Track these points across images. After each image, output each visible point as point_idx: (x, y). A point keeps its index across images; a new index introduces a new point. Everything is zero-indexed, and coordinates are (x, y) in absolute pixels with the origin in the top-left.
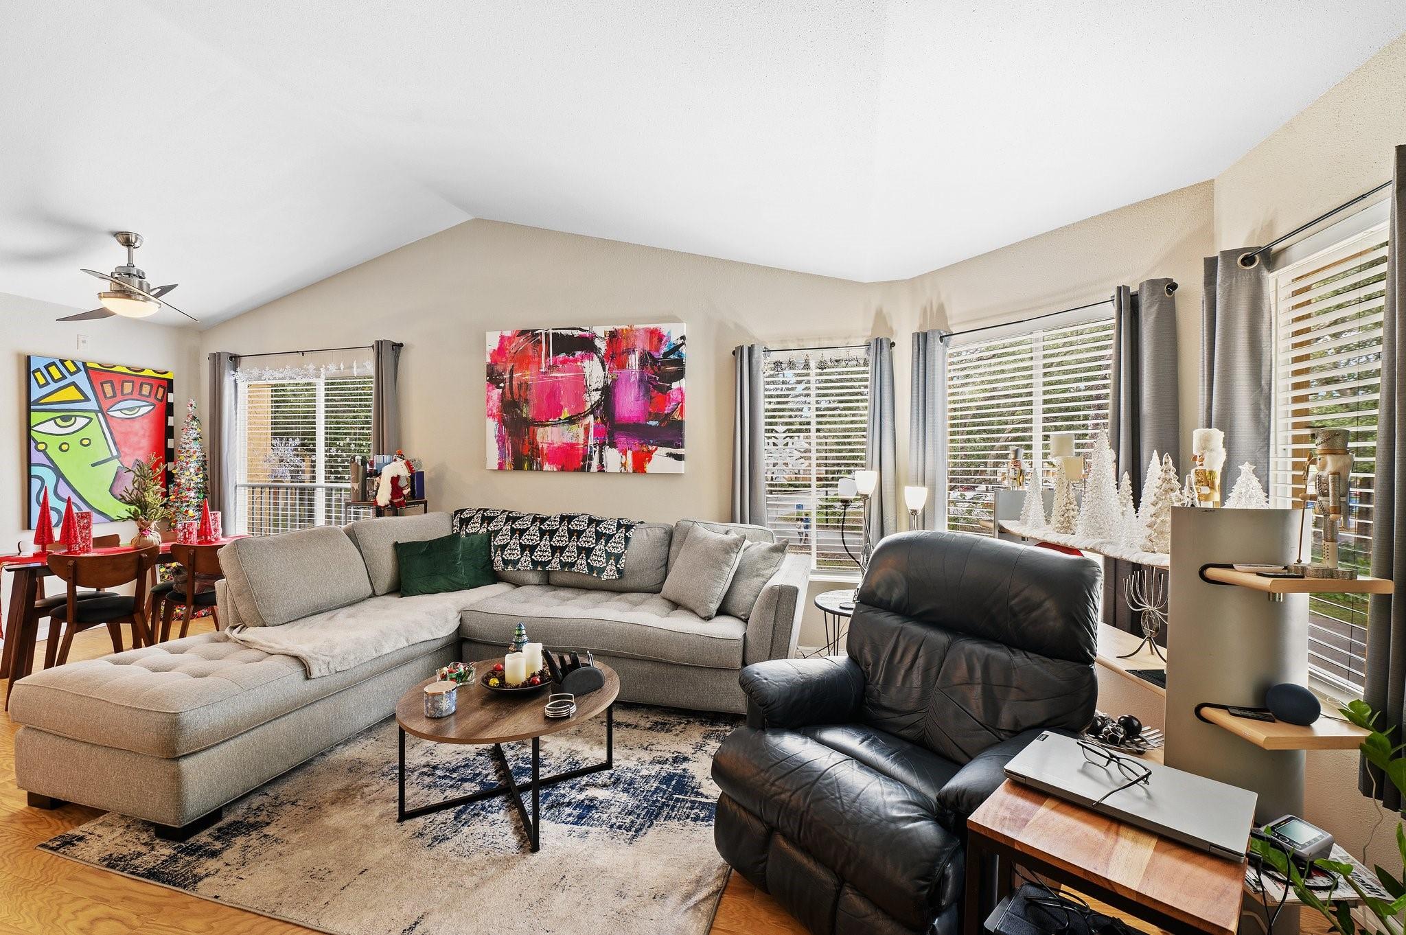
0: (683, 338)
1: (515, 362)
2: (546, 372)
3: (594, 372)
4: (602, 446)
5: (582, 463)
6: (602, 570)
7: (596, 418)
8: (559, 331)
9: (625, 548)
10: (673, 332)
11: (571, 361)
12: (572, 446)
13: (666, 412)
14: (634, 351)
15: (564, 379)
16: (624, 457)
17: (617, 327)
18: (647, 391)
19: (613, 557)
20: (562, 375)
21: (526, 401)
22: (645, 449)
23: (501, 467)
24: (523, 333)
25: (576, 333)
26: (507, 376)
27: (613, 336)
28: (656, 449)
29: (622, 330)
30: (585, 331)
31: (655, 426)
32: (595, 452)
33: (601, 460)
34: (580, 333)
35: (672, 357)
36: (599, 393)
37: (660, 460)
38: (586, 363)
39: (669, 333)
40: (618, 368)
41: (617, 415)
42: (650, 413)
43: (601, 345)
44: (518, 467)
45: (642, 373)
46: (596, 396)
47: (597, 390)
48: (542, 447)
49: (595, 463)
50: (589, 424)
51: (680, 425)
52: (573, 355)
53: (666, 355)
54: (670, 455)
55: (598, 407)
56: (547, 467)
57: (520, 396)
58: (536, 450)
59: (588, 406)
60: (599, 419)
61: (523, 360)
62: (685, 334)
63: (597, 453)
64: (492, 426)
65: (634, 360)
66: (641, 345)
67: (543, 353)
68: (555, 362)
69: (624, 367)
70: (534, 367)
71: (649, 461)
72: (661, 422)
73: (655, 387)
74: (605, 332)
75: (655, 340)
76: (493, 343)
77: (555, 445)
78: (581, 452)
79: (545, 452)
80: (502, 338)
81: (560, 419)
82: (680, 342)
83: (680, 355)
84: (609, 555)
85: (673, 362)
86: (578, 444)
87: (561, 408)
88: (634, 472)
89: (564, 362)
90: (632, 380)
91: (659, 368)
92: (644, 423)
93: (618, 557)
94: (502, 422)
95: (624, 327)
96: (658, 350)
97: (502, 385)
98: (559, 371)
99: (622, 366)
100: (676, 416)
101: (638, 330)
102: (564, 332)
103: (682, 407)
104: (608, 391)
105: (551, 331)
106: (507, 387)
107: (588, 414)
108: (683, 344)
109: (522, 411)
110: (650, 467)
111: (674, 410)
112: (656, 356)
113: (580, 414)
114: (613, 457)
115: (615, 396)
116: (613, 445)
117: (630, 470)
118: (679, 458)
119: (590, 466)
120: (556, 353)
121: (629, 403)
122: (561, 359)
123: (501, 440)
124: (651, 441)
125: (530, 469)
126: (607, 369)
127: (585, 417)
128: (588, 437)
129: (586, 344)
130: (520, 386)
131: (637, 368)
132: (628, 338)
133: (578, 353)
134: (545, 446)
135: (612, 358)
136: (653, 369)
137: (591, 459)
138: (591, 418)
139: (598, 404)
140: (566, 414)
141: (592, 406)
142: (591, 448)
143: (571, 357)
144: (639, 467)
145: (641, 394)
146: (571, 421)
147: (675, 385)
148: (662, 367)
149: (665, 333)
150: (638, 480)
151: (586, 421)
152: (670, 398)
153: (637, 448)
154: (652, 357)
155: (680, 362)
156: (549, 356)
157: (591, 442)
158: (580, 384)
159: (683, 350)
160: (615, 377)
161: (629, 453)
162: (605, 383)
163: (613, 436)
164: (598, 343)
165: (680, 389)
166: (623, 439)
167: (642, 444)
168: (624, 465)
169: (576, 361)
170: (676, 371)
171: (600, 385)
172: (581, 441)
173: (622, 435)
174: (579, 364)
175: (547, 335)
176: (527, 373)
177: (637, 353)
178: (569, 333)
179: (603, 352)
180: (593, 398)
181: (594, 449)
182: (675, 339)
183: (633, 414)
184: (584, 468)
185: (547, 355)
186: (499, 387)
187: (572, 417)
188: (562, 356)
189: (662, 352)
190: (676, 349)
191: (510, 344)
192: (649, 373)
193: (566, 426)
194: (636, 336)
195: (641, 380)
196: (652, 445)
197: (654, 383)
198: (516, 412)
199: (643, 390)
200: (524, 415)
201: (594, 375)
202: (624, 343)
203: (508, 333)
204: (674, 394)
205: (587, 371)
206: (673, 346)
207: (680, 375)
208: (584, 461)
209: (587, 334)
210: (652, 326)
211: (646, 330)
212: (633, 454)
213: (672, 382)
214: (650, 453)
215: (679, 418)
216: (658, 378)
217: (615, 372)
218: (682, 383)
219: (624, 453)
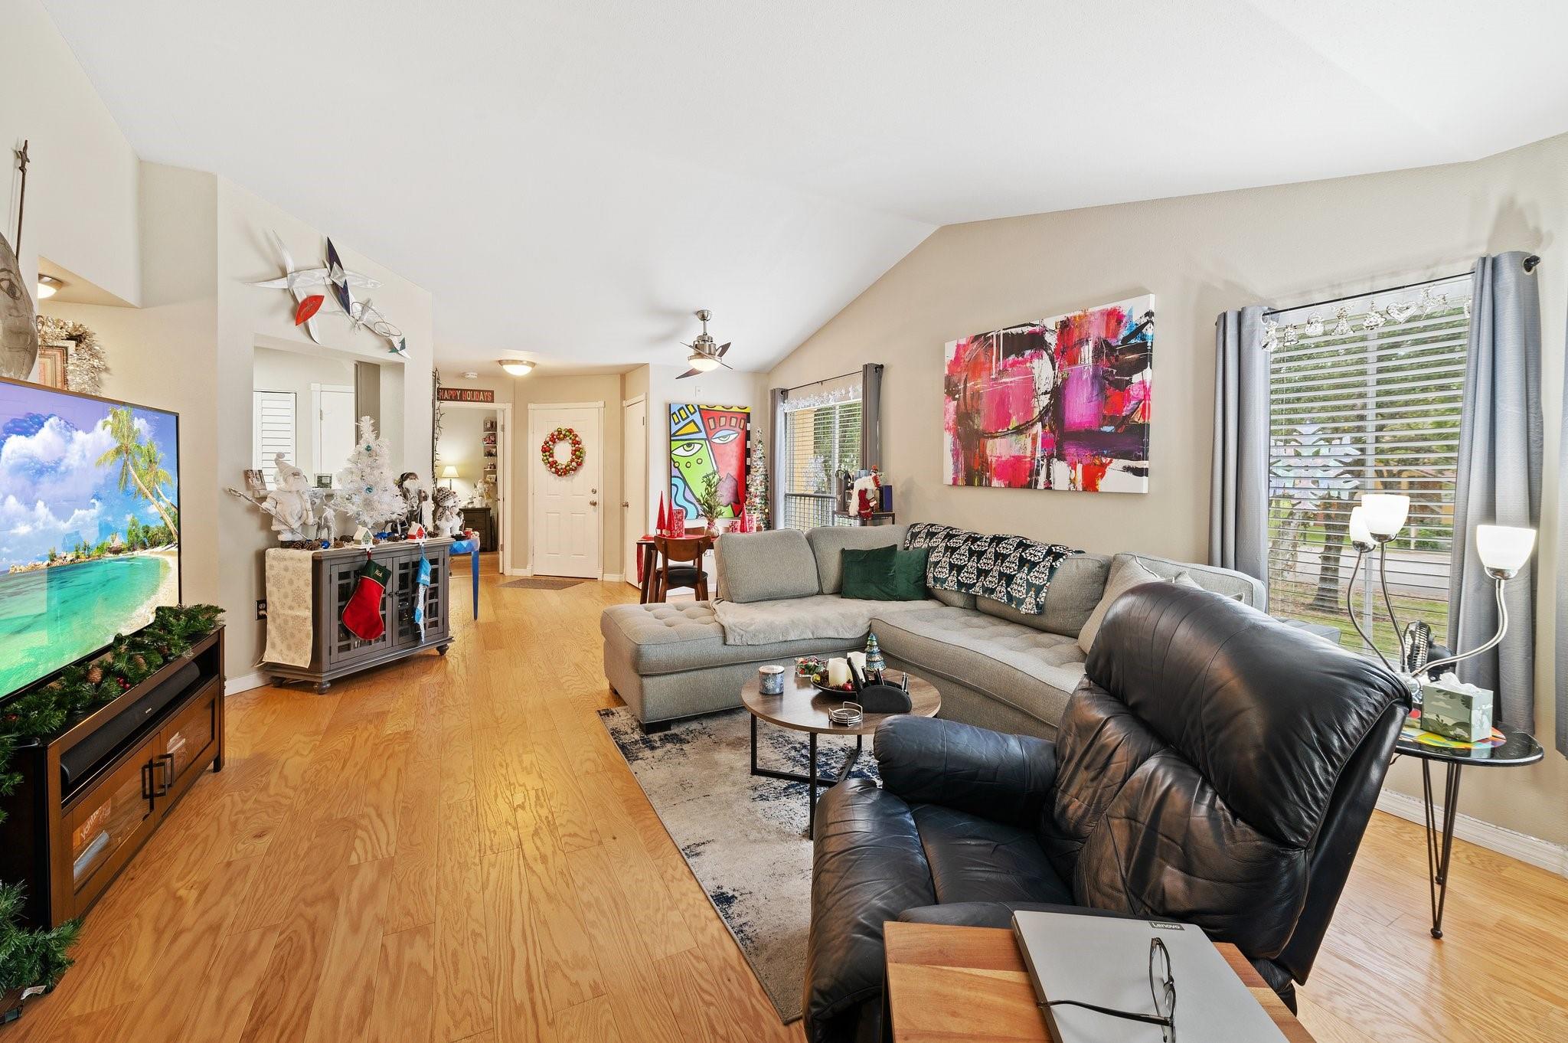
0: (1149, 314)
1: (968, 370)
2: (996, 379)
3: (1043, 371)
4: (1049, 458)
5: (1029, 479)
6: (1021, 602)
7: (1044, 426)
8: (1009, 331)
9: (1048, 580)
10: (1134, 310)
11: (1020, 363)
12: (1018, 460)
13: (1124, 414)
14: (1087, 341)
15: (1013, 384)
16: (1073, 471)
17: (1069, 315)
18: (1102, 389)
19: (1033, 589)
20: (1012, 379)
21: (978, 412)
22: (1097, 462)
23: (955, 483)
24: (976, 338)
25: (1027, 330)
26: (961, 387)
27: (1065, 326)
28: (1111, 462)
29: (1075, 317)
30: (1035, 325)
31: (1110, 433)
32: (1042, 465)
33: (1048, 475)
34: (1030, 329)
35: (1133, 341)
36: (1048, 396)
37: (1115, 476)
38: (1036, 362)
39: (1131, 311)
40: (1069, 365)
41: (1066, 421)
42: (1105, 417)
43: (1051, 339)
44: (969, 483)
45: (1096, 367)
46: (1045, 400)
47: (1046, 393)
48: (991, 461)
49: (1042, 478)
50: (1037, 433)
51: (1142, 431)
52: (1023, 355)
53: (1126, 340)
54: (1127, 469)
55: (1046, 413)
56: (995, 483)
57: (973, 406)
58: (985, 464)
59: (1036, 412)
60: (1047, 428)
61: (976, 368)
62: (1152, 308)
63: (1044, 467)
64: (948, 439)
65: (1087, 352)
66: (1096, 331)
67: (994, 357)
68: (1005, 366)
69: (1075, 363)
70: (984, 374)
71: (1102, 476)
72: (1117, 428)
73: (1111, 383)
74: (1056, 323)
75: (1113, 323)
76: (950, 354)
77: (1003, 459)
78: (1028, 465)
79: (993, 466)
80: (958, 346)
81: (1008, 430)
82: (1145, 320)
83: (1144, 337)
84: (1030, 585)
85: (1134, 349)
86: (1025, 457)
87: (1009, 417)
88: (1085, 489)
89: (1013, 365)
90: (1085, 377)
91: (1117, 358)
92: (1097, 429)
93: (1039, 589)
94: (957, 436)
95: (1077, 313)
96: (1115, 336)
97: (957, 396)
98: (1008, 376)
99: (1073, 361)
100: (1137, 418)
101: (1092, 314)
102: (1014, 331)
103: (1144, 405)
104: (1058, 393)
105: (1002, 332)
106: (962, 398)
107: (1035, 423)
108: (1148, 322)
109: (973, 422)
110: (1103, 485)
111: (1134, 411)
112: (1114, 342)
113: (1028, 422)
114: (1061, 471)
115: (1064, 399)
116: (1061, 457)
117: (1080, 488)
118: (1140, 472)
119: (1037, 482)
120: (1006, 356)
121: (1081, 407)
122: (1011, 362)
123: (956, 454)
124: (1105, 452)
125: (980, 485)
126: (1057, 368)
127: (1032, 425)
128: (1035, 449)
129: (1035, 341)
130: (973, 395)
131: (1091, 359)
132: (1081, 326)
133: (1028, 353)
134: (994, 460)
135: (1063, 353)
136: (1109, 360)
137: (1038, 474)
138: (1039, 426)
139: (1046, 409)
140: (1014, 423)
141: (1040, 412)
142: (1038, 461)
143: (1020, 358)
144: (1090, 484)
145: (1095, 393)
146: (1019, 431)
147: (1136, 378)
148: (1121, 357)
149: (1125, 313)
150: (1089, 499)
151: (1034, 430)
152: (1129, 395)
153: (1087, 460)
154: (1108, 345)
155: (1143, 347)
156: (999, 359)
157: (1039, 455)
158: (1029, 389)
159: (1149, 331)
160: (1065, 376)
161: (1079, 467)
162: (1054, 384)
163: (1061, 447)
164: (1048, 337)
165: (1143, 382)
166: (1073, 450)
167: (1094, 456)
168: (1073, 481)
169: (1025, 362)
170: (1139, 359)
171: (1049, 388)
172: (1028, 454)
173: (1072, 445)
174: (1028, 365)
175: (998, 337)
176: (979, 381)
177: (1091, 343)
178: (1019, 330)
179: (1053, 347)
180: (1041, 403)
181: (1041, 462)
182: (1138, 318)
183: (1085, 419)
184: (1031, 485)
185: (998, 359)
186: (954, 399)
187: (1020, 426)
188: (1012, 357)
189: (1121, 337)
190: (1138, 330)
191: (965, 352)
192: (1104, 366)
193: (1014, 437)
194: (1090, 322)
195: (1095, 376)
196: (1106, 456)
197: (1111, 378)
198: (969, 424)
199: (1097, 387)
200: (976, 427)
201: (1044, 376)
202: (1076, 333)
203: (963, 342)
204: (1135, 391)
205: (1036, 372)
206: (1135, 328)
207: (1142, 364)
208: (1031, 476)
209: (1037, 329)
210: (1109, 306)
211: (1102, 313)
212: (1084, 468)
213: (1131, 375)
214: (1104, 466)
215: (1141, 421)
216: (1115, 371)
217: (1066, 369)
218: (1148, 374)
219: (1073, 466)
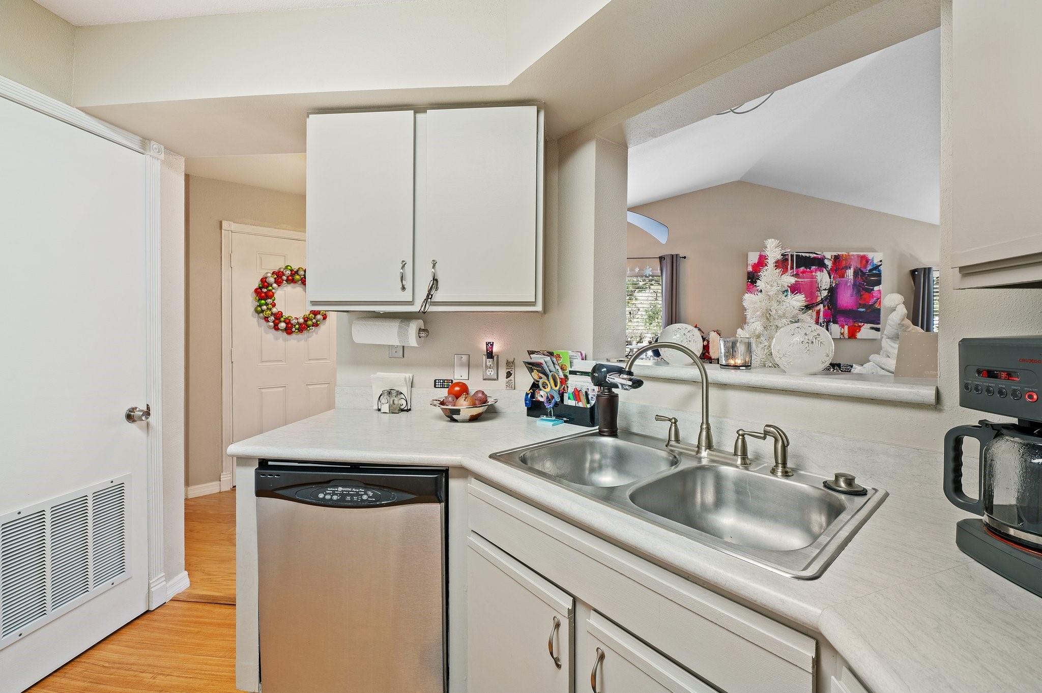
0: (881, 261)
3: (824, 279)
4: (828, 323)
7: (824, 306)
8: (800, 254)
10: (876, 257)
11: (808, 272)
13: (870, 303)
14: (850, 267)
15: (803, 283)
16: (843, 329)
17: (840, 253)
18: (858, 292)
20: (802, 280)
22: (856, 325)
25: (812, 256)
27: (837, 259)
28: (864, 325)
29: (843, 255)
30: (818, 254)
31: (863, 311)
34: (815, 255)
35: (874, 272)
36: (827, 291)
37: (866, 331)
38: (818, 274)
39: (873, 258)
40: (839, 277)
41: (838, 304)
42: (860, 304)
43: (829, 263)
45: (855, 281)
46: (825, 293)
47: (825, 290)
50: (820, 309)
51: (878, 311)
52: (810, 268)
53: (870, 270)
54: (872, 328)
55: (826, 300)
59: (819, 299)
60: (826, 307)
62: (882, 259)
65: (850, 273)
66: (855, 264)
67: (789, 267)
68: (798, 272)
69: (843, 277)
71: (859, 332)
72: (867, 310)
73: (863, 289)
74: (832, 256)
75: (864, 262)
76: (753, 259)
80: (760, 256)
82: (880, 263)
83: (879, 271)
85: (874, 275)
88: (849, 338)
89: (803, 272)
90: (849, 284)
91: (866, 278)
92: (856, 309)
95: (844, 253)
96: (865, 267)
98: (799, 278)
100: (876, 306)
101: (853, 255)
102: (803, 254)
104: (832, 291)
105: (795, 254)
107: (819, 304)
108: (881, 265)
110: (859, 335)
111: (875, 302)
112: (864, 271)
113: (814, 304)
114: (835, 329)
115: (837, 294)
116: (835, 322)
117: (847, 337)
118: (878, 330)
120: (798, 267)
121: (846, 298)
122: (801, 271)
124: (861, 320)
126: (832, 277)
127: (817, 305)
128: (819, 318)
129: (820, 263)
131: (852, 276)
132: (846, 260)
133: (813, 268)
135: (836, 271)
136: (862, 279)
138: (821, 306)
139: (826, 298)
141: (822, 299)
143: (808, 270)
144: (852, 335)
145: (855, 293)
147: (876, 288)
148: (868, 278)
149: (870, 258)
150: (852, 342)
151: (818, 308)
152: (873, 296)
153: (851, 324)
154: (862, 271)
155: (879, 275)
156: (793, 268)
157: (821, 320)
158: (814, 286)
159: (881, 268)
160: (837, 282)
161: (846, 327)
162: (831, 285)
163: (835, 317)
164: (826, 262)
165: (879, 291)
166: (842, 319)
167: (854, 322)
168: (842, 334)
169: (812, 272)
170: (877, 280)
171: (828, 287)
173: (842, 316)
174: (814, 274)
175: (792, 256)
177: (852, 269)
178: (807, 255)
179: (830, 267)
180: (822, 295)
181: (823, 324)
182: (876, 262)
183: (849, 305)
188: (802, 269)
189: (868, 269)
190: (877, 267)
192: (859, 281)
194: (851, 259)
195: (854, 285)
196: (861, 322)
197: (863, 287)
199: (855, 290)
201: (824, 281)
202: (844, 262)
203: (764, 253)
204: (875, 294)
205: (819, 278)
206: (875, 266)
207: (878, 283)
209: (820, 256)
210: (862, 254)
211: (858, 256)
212: (849, 328)
213: (874, 286)
214: (860, 327)
215: (879, 308)
216: (865, 284)
217: (838, 279)
218: (880, 287)
219: (843, 327)
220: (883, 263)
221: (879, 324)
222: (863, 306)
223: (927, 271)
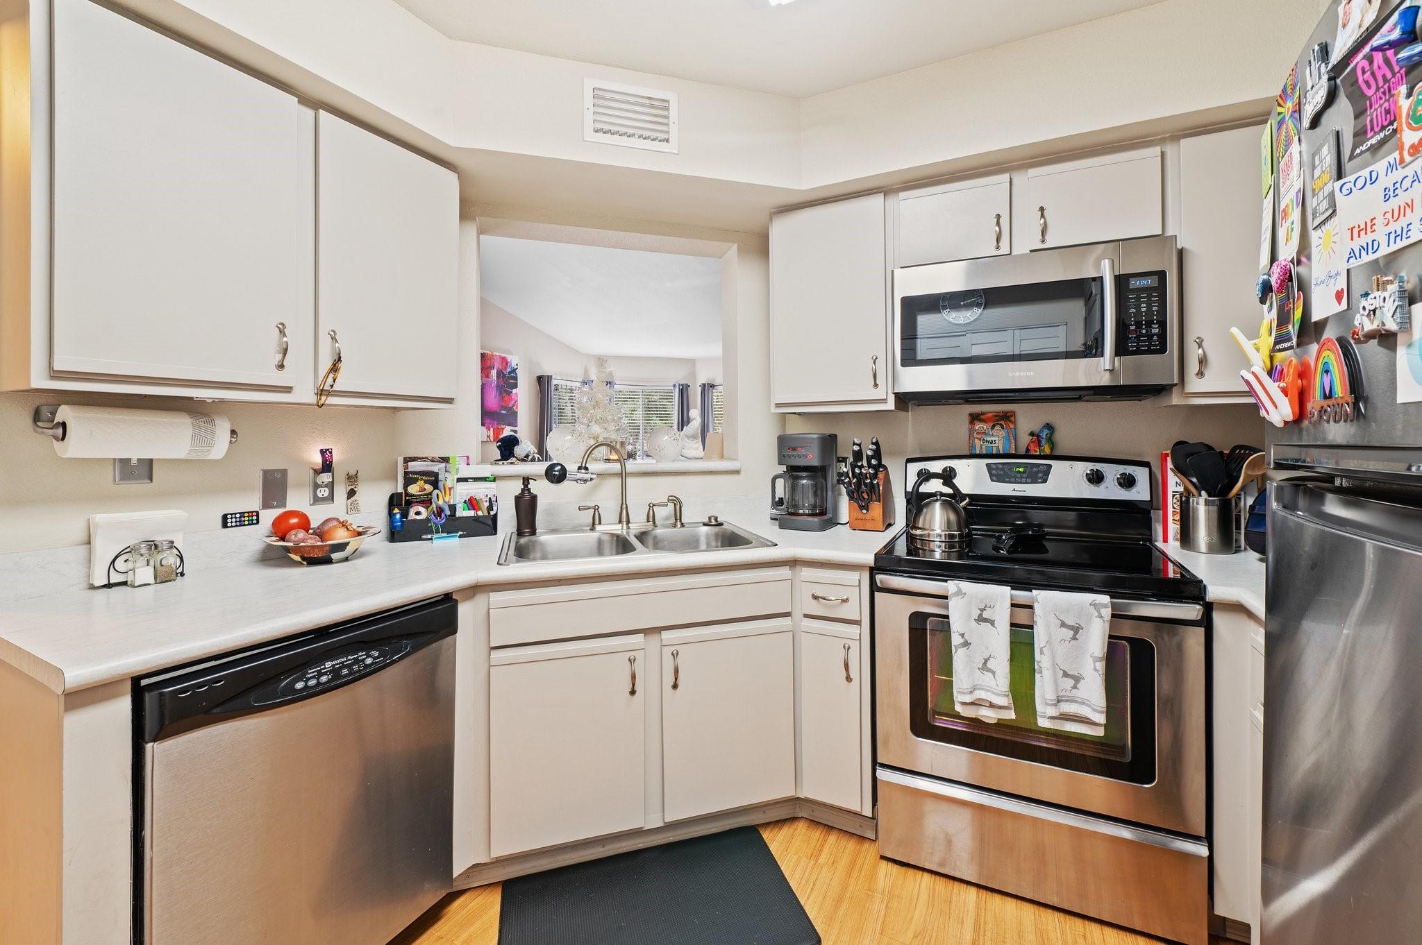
0: (517, 365)
10: (514, 360)
13: (510, 406)
14: (494, 367)
16: (489, 432)
17: (485, 352)
18: (501, 394)
27: (483, 357)
31: (505, 414)
35: (512, 374)
39: (511, 361)
40: (485, 377)
42: (502, 406)
45: (498, 382)
51: (515, 413)
53: (510, 373)
62: (518, 363)
65: (494, 374)
66: (497, 365)
69: (488, 377)
72: (507, 412)
73: (504, 391)
75: (504, 364)
82: (516, 367)
83: (516, 374)
85: (512, 378)
90: (493, 385)
91: (506, 380)
92: (499, 411)
95: (489, 352)
96: (506, 369)
100: (514, 408)
101: (496, 355)
103: (517, 403)
111: (513, 405)
112: (505, 373)
114: (482, 432)
117: (492, 440)
121: (491, 399)
131: (495, 377)
132: (490, 359)
135: (482, 370)
136: (503, 380)
145: (498, 394)
147: (514, 391)
148: (508, 380)
149: (509, 361)
152: (512, 398)
153: (495, 426)
154: (503, 373)
155: (516, 378)
159: (517, 371)
160: (484, 382)
161: (492, 429)
165: (516, 394)
166: (488, 421)
167: (498, 424)
168: (488, 437)
170: (514, 383)
173: (488, 418)
177: (495, 369)
182: (514, 365)
183: (493, 406)
189: (508, 371)
192: (501, 382)
194: (495, 359)
195: (497, 386)
197: (503, 389)
199: (498, 391)
202: (489, 362)
204: (513, 396)
207: (515, 386)
210: (503, 355)
211: (500, 357)
213: (512, 389)
214: (503, 429)
215: (516, 410)
216: (506, 386)
217: (484, 379)
218: (517, 390)
219: (489, 429)
220: (519, 366)
221: (516, 426)
222: (505, 408)
223: (550, 378)
